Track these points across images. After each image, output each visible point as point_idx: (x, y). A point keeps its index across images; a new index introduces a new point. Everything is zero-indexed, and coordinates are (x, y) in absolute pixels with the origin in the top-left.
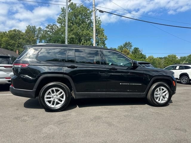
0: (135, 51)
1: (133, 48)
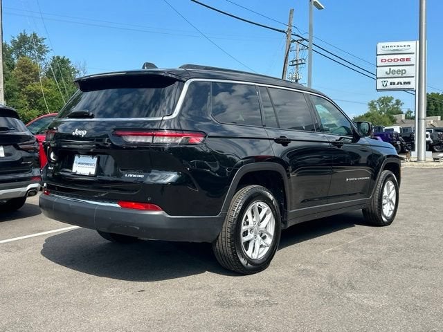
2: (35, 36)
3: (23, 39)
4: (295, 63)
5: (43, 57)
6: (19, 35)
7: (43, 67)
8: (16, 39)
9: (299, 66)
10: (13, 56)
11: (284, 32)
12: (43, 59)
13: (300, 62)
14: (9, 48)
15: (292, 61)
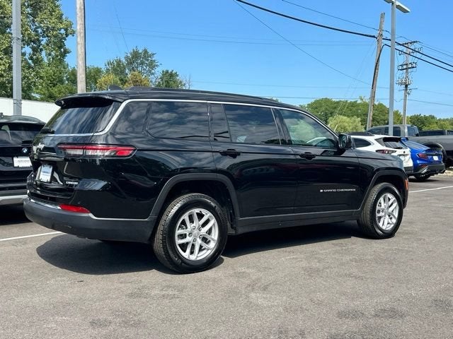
0: (167, 82)
1: (158, 72)
2: (146, 51)
3: (136, 55)
4: (405, 67)
5: (153, 71)
6: (132, 51)
7: (154, 80)
8: (129, 55)
9: (409, 70)
10: (127, 71)
11: (374, 37)
12: (153, 74)
13: (410, 66)
14: (123, 64)
15: (402, 65)
